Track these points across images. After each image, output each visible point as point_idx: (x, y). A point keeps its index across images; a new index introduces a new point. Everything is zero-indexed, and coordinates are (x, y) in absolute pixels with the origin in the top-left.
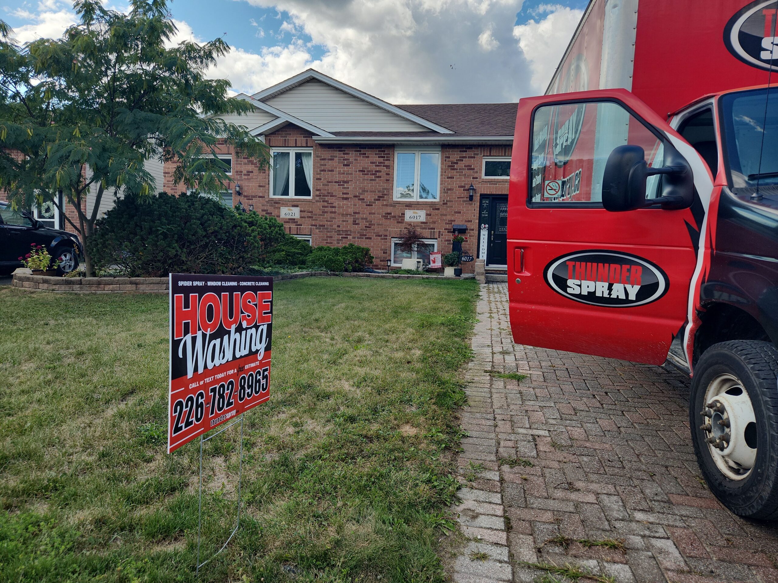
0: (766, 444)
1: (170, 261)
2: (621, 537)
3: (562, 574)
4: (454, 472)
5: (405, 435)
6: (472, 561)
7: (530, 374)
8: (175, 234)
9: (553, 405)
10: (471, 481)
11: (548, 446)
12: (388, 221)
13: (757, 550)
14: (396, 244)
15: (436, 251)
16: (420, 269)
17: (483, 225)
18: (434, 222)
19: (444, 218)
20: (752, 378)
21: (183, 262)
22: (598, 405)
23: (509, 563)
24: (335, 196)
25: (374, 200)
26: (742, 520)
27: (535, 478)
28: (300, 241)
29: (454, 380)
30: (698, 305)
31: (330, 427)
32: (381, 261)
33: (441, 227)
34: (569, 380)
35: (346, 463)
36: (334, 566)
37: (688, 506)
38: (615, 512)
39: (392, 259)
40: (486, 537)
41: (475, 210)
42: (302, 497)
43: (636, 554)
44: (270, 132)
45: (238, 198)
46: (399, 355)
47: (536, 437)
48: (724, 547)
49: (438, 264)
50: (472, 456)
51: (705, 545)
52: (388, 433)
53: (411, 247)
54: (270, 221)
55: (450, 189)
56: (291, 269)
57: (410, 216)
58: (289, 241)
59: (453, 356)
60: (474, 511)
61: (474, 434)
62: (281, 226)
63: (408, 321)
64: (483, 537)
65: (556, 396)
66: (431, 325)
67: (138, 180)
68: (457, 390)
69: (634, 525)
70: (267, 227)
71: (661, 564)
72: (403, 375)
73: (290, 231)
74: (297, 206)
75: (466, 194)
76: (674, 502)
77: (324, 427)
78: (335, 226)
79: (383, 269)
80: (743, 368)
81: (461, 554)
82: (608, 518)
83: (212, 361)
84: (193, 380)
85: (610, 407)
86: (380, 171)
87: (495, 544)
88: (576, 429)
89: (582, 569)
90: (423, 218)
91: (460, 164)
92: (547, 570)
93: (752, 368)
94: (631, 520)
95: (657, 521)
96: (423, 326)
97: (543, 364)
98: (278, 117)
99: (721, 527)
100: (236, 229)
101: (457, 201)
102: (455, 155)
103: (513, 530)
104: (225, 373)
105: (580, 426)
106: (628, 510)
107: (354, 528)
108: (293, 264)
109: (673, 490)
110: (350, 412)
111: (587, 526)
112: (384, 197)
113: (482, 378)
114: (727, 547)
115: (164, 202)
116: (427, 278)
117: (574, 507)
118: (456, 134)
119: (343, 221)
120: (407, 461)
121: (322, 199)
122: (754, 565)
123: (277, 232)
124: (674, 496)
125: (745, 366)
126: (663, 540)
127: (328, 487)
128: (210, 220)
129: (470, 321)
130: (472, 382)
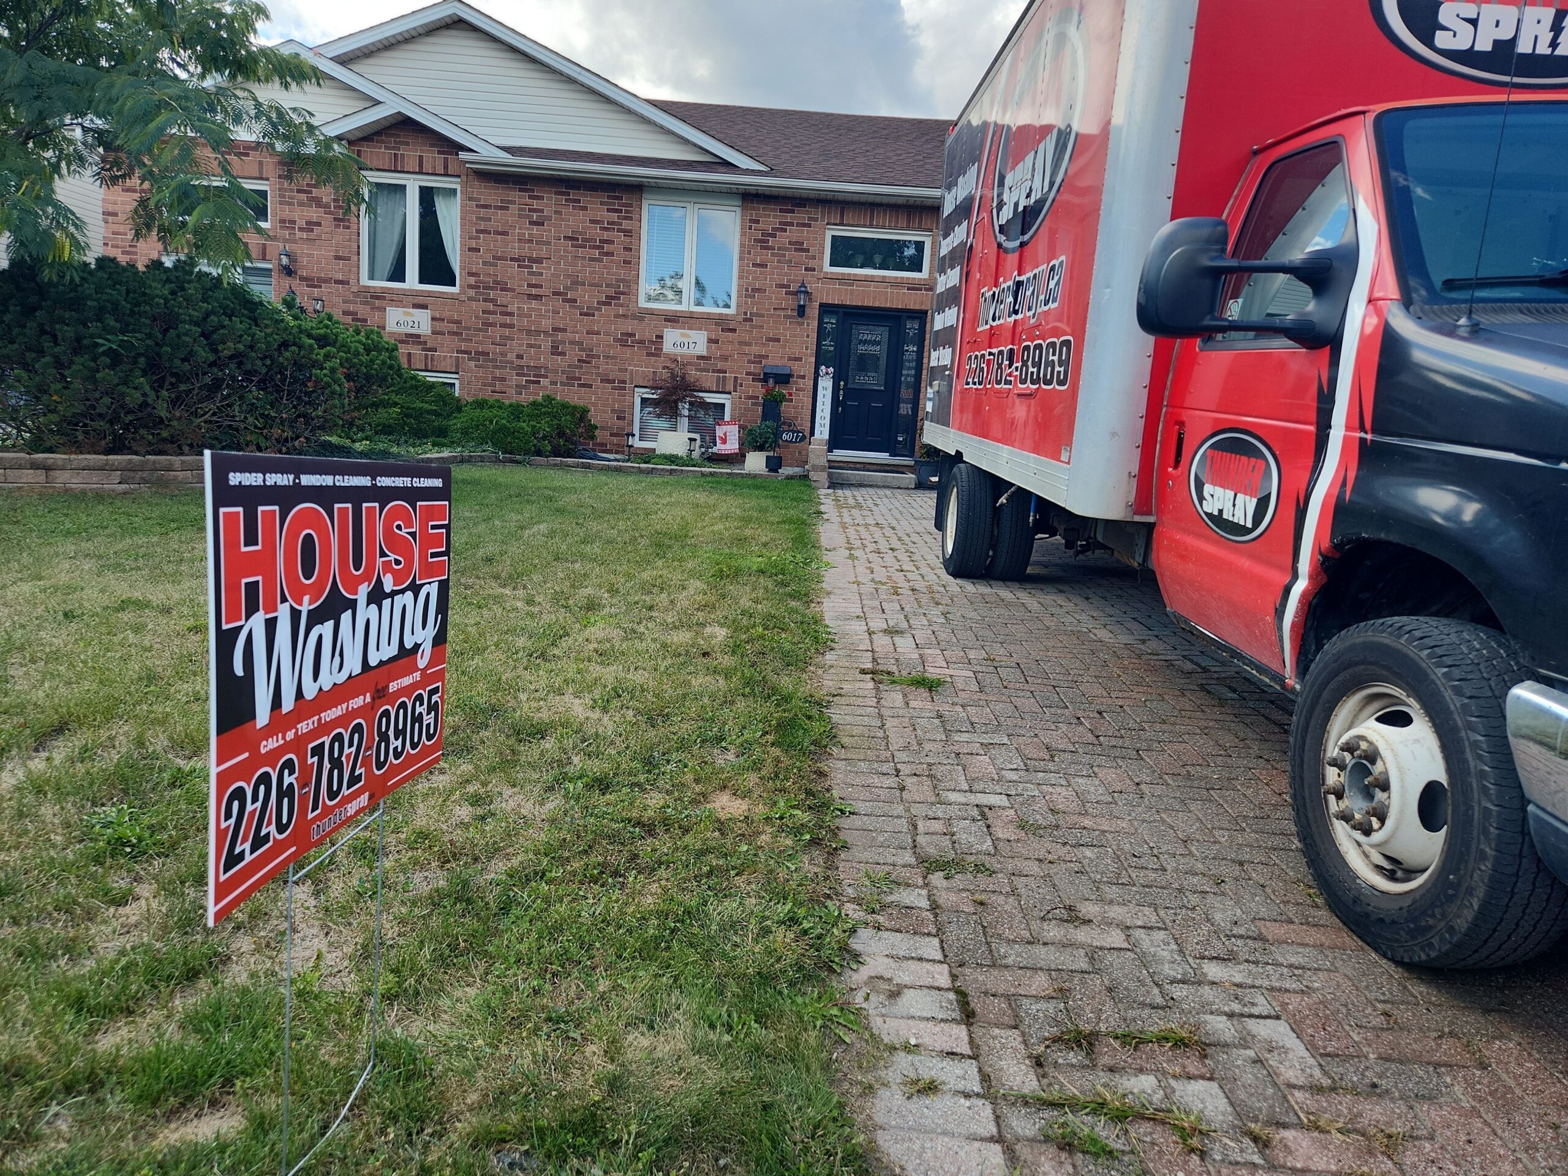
0: (1472, 826)
1: (130, 417)
2: (1188, 1019)
3: (1094, 1112)
4: (835, 894)
5: (723, 816)
6: (908, 1098)
7: (951, 676)
8: (140, 355)
9: (1005, 740)
10: (873, 912)
11: (1011, 828)
12: (628, 351)
13: (1442, 1031)
14: (644, 401)
15: (727, 418)
16: (696, 455)
17: (823, 367)
18: (725, 358)
19: (746, 349)
20: (1446, 695)
21: (162, 421)
22: (1090, 738)
23: (983, 1097)
24: (513, 290)
25: (598, 303)
26: (1400, 970)
27: (1001, 899)
28: (433, 385)
29: (804, 690)
30: (1326, 544)
31: (554, 803)
32: (612, 435)
33: (739, 368)
34: (1026, 687)
35: (602, 886)
36: (616, 1143)
37: (1298, 944)
38: (1167, 966)
39: (636, 431)
40: (926, 1040)
41: (808, 336)
42: (515, 975)
43: (1225, 1056)
44: (360, 135)
45: (287, 282)
46: (682, 637)
47: (986, 810)
48: (1382, 1029)
49: (732, 446)
50: (866, 855)
51: (1347, 1028)
52: (686, 813)
53: (677, 408)
54: (368, 338)
55: (758, 290)
56: (414, 445)
57: (675, 341)
58: (408, 385)
59: (795, 640)
60: (890, 980)
61: (861, 807)
62: (393, 350)
63: (690, 565)
64: (920, 1041)
65: (1009, 722)
66: (737, 573)
67: (44, 223)
68: (814, 712)
69: (1207, 991)
70: (361, 351)
71: (1278, 1075)
72: (696, 682)
73: (409, 361)
74: (424, 307)
75: (791, 302)
76: (1270, 938)
77: (542, 804)
78: (511, 356)
79: (617, 452)
80: (1426, 675)
81: (883, 1084)
82: (1156, 978)
83: (315, 679)
84: (270, 730)
85: (1113, 742)
86: (612, 242)
87: (947, 1053)
88: (1059, 789)
89: (1130, 1096)
90: (702, 349)
91: (781, 237)
92: (1064, 1105)
93: (1444, 674)
94: (1199, 981)
95: (1249, 981)
96: (720, 575)
97: (972, 655)
98: (378, 103)
99: (1367, 987)
100: (287, 350)
101: (772, 316)
102: (771, 218)
103: (977, 1018)
104: (344, 706)
105: (1064, 783)
106: (1191, 960)
107: (645, 1042)
108: (419, 435)
109: (1263, 912)
110: (596, 767)
111: (1121, 1000)
112: (619, 299)
113: (858, 685)
114: (1388, 1029)
115: (108, 279)
116: (712, 474)
117: (1087, 959)
118: (772, 172)
119: (530, 346)
120: (737, 875)
121: (482, 294)
122: (1446, 1065)
123: (384, 363)
124: (1268, 924)
125: (1429, 671)
126: (1269, 1021)
127: (574, 949)
128: (224, 327)
129: (813, 565)
130: (840, 695)
